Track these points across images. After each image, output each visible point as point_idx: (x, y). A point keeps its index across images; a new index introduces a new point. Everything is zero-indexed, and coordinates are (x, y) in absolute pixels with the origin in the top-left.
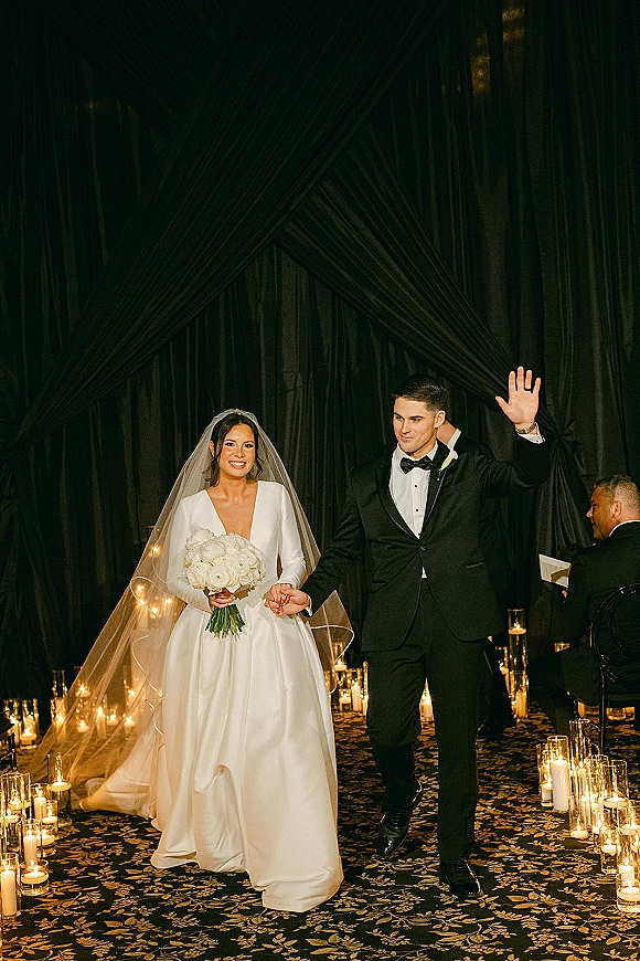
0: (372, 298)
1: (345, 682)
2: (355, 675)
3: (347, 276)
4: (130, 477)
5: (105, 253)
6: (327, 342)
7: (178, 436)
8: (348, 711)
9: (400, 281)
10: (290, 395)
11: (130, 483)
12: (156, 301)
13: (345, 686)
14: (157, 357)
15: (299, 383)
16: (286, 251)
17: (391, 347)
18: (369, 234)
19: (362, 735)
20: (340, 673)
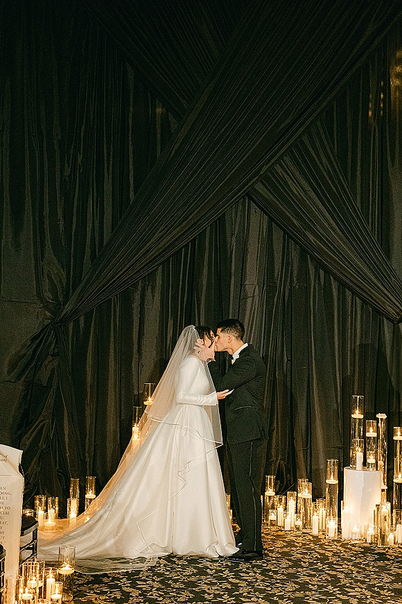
0: (312, 238)
1: (273, 504)
2: (280, 500)
3: (295, 222)
4: (135, 347)
5: (132, 194)
6: (277, 266)
7: (171, 323)
8: (274, 525)
9: (332, 228)
10: (249, 301)
11: (135, 351)
12: (163, 230)
13: (273, 508)
14: (160, 267)
15: (257, 292)
16: (255, 202)
17: (322, 273)
18: (312, 194)
19: (284, 546)
20: (270, 497)
